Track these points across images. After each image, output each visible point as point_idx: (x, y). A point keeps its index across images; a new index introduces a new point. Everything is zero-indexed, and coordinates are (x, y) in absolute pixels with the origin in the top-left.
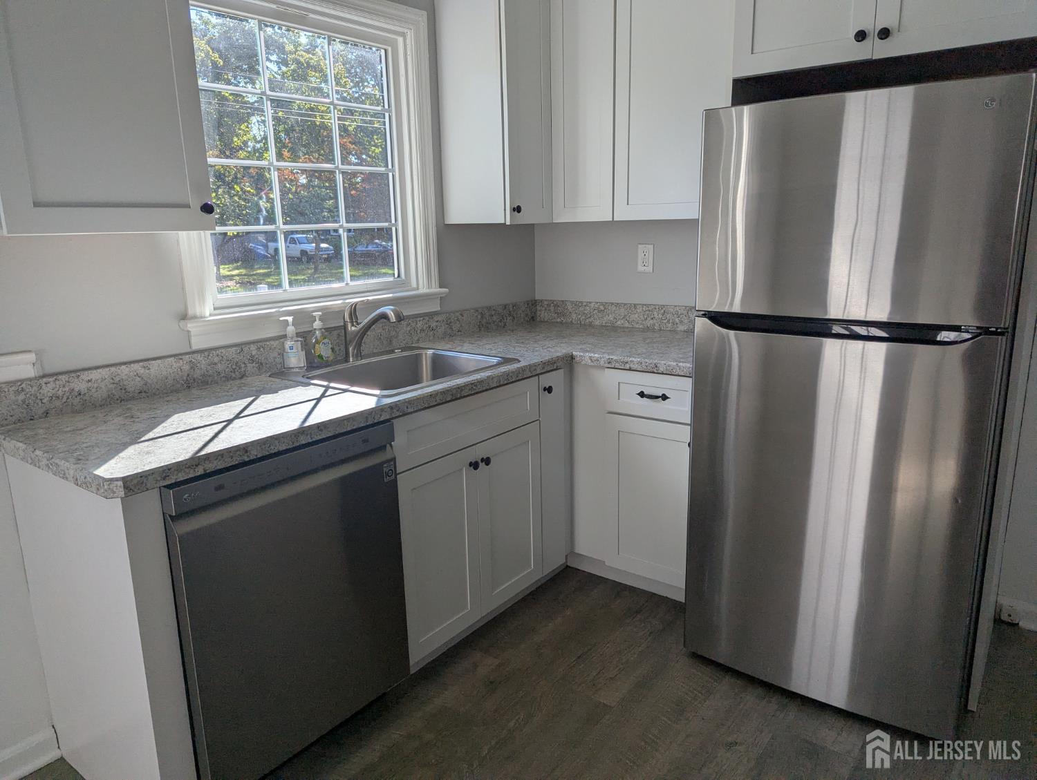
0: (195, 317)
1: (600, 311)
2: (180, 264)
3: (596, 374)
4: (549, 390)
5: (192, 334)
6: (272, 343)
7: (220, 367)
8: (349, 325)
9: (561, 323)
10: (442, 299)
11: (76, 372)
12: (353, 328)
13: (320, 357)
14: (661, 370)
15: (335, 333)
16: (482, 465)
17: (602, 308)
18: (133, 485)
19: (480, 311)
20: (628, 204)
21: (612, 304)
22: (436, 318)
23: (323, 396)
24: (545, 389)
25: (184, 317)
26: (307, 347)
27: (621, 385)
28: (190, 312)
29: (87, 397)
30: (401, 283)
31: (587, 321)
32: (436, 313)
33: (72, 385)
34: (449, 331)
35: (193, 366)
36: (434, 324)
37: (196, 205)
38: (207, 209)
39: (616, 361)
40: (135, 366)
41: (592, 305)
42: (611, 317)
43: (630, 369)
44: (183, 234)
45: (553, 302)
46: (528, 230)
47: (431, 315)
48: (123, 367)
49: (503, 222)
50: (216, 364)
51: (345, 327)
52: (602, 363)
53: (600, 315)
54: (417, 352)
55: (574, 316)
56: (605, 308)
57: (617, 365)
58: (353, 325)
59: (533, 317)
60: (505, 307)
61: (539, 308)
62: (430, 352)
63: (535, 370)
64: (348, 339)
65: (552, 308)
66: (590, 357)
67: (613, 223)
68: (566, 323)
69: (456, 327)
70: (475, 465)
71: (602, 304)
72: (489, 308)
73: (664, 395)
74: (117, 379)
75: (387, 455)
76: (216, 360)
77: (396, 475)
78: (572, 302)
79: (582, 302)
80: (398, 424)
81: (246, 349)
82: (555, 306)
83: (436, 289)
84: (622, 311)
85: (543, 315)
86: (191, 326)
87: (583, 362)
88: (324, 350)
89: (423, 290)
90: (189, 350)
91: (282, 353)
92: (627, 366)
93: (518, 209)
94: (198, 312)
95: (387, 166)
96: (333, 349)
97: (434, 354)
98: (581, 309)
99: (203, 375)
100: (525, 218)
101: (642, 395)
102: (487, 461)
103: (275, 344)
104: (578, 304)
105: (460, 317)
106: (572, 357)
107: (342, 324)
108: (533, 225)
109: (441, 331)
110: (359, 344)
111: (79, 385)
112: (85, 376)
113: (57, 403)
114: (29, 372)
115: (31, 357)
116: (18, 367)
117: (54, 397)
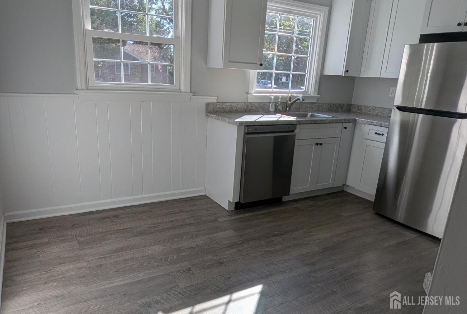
0: (250, 94)
1: (373, 110)
2: (249, 80)
3: (363, 126)
4: (346, 128)
5: (249, 98)
6: (267, 104)
7: (253, 108)
8: (288, 101)
9: (359, 113)
10: (318, 99)
11: (224, 103)
12: (289, 103)
13: (279, 109)
14: (383, 125)
15: (284, 104)
16: (319, 145)
17: (374, 108)
18: (241, 123)
19: (330, 104)
20: (386, 72)
21: (378, 107)
22: (315, 104)
23: (281, 117)
24: (344, 128)
25: (248, 93)
26: (276, 106)
27: (370, 130)
28: (249, 92)
29: (225, 109)
30: (305, 92)
31: (368, 113)
32: (315, 103)
33: (222, 106)
34: (318, 110)
35: (248, 106)
36: (313, 106)
37: (259, 64)
38: (261, 65)
39: (370, 122)
40: (236, 104)
41: (371, 107)
42: (377, 112)
43: (373, 125)
44: (251, 71)
45: (357, 105)
46: (353, 79)
47: (313, 103)
48: (233, 104)
49: (342, 75)
50: (252, 107)
51: (287, 102)
52: (365, 122)
53: (373, 111)
54: (307, 113)
55: (364, 111)
56: (375, 109)
57: (370, 123)
58: (289, 102)
59: (349, 110)
60: (339, 104)
61: (352, 107)
62: (310, 113)
63: (342, 121)
64: (287, 106)
65: (357, 107)
66: (362, 120)
67: (380, 79)
68: (361, 113)
69: (321, 108)
70: (317, 144)
71: (374, 107)
72: (333, 104)
73: (383, 134)
74: (231, 106)
75: (294, 133)
76: (253, 106)
77: (295, 140)
78: (364, 106)
79: (367, 106)
80: (298, 126)
81: (260, 104)
82: (358, 107)
83: (316, 95)
84: (381, 110)
85: (354, 110)
86: (249, 96)
87: (359, 122)
88: (280, 108)
89: (312, 95)
90: (247, 102)
91: (269, 107)
92: (373, 124)
93: (347, 71)
94: (251, 92)
95: (308, 55)
96: (283, 108)
97: (311, 114)
98: (367, 108)
99: (249, 109)
100: (350, 74)
101: (376, 133)
102: (321, 144)
103: (268, 104)
104: (365, 107)
105: (323, 106)
106: (356, 120)
107: (286, 101)
108: (355, 77)
109: (315, 109)
110: (290, 108)
111: (224, 106)
112: (226, 104)
113: (219, 110)
114: (215, 101)
115: (216, 98)
116: (213, 100)
117: (219, 108)
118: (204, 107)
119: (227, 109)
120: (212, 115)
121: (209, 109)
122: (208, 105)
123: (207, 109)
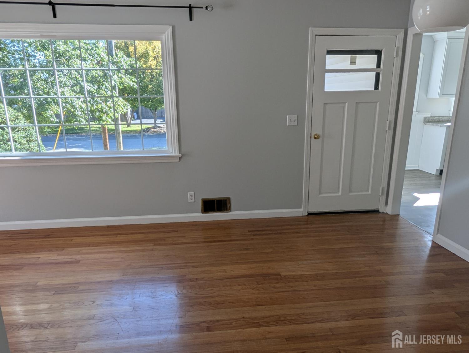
33: (434, 118)
113: (432, 121)
114: (430, 116)
115: (430, 114)
116: (428, 115)
117: (432, 120)
118: (422, 119)
119: (436, 120)
120: (428, 123)
121: (426, 120)
122: (425, 118)
123: (425, 120)
